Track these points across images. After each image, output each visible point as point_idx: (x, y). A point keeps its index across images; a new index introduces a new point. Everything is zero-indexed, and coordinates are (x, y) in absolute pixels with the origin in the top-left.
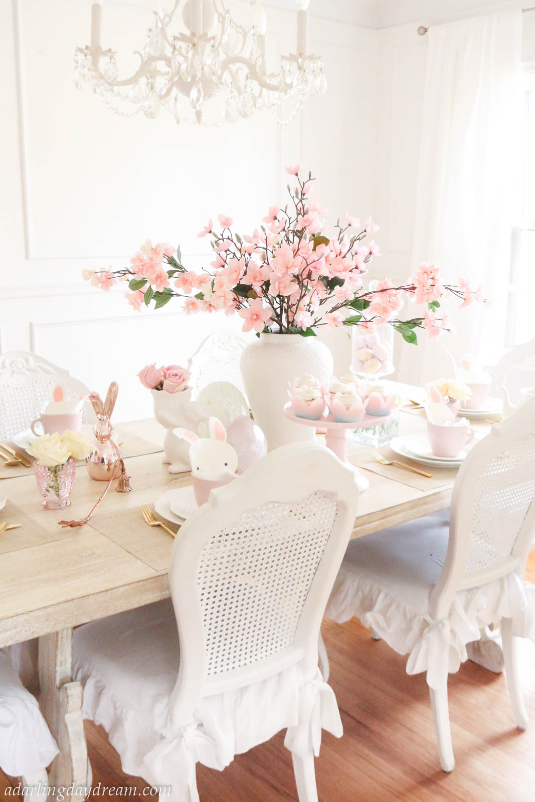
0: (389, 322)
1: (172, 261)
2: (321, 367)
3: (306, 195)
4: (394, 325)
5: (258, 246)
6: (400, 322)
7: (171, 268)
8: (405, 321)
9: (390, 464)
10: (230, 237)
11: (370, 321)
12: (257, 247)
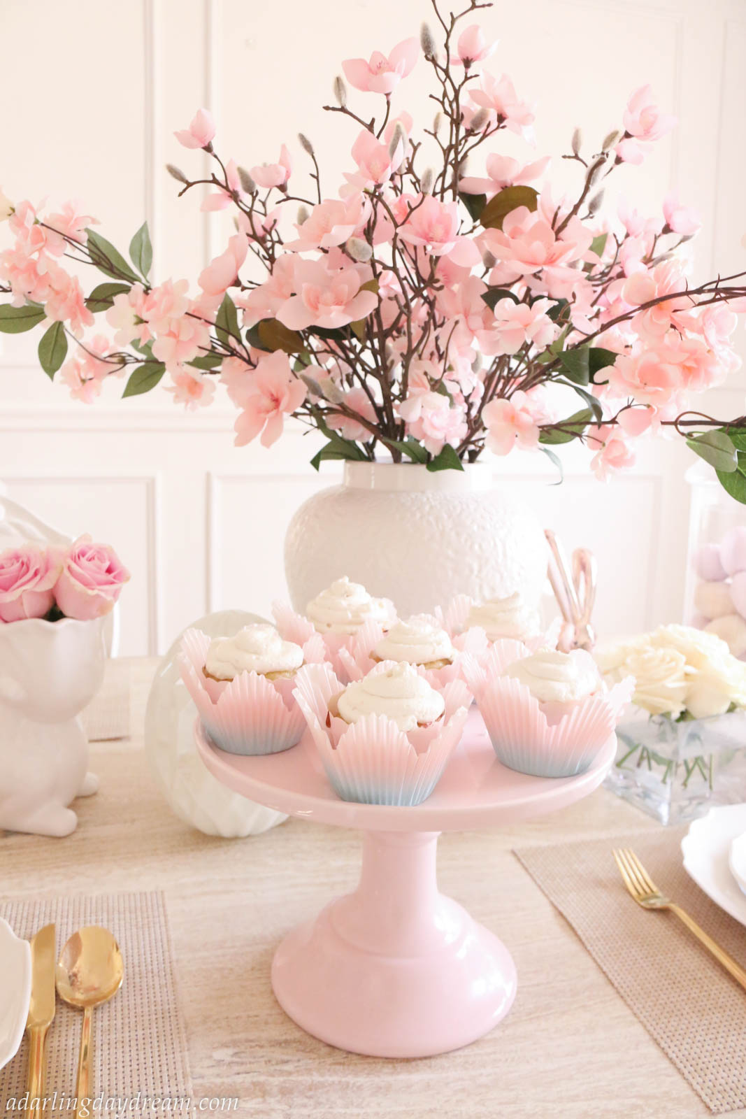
0: (675, 423)
1: (102, 257)
2: (476, 567)
3: (474, 65)
4: (690, 435)
5: (290, 193)
6: (713, 422)
7: (100, 278)
8: (729, 418)
9: (664, 912)
10: (221, 178)
11: (613, 421)
12: (288, 198)
